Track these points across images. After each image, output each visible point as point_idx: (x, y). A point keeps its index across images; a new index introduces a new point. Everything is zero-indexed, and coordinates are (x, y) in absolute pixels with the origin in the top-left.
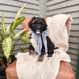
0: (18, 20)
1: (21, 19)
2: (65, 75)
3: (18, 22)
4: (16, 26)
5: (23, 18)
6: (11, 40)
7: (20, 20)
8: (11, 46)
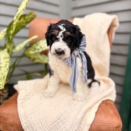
0: (22, 20)
1: (26, 18)
2: (106, 120)
3: (22, 23)
4: (18, 31)
5: (30, 16)
6: (8, 56)
7: (26, 20)
8: (8, 66)
